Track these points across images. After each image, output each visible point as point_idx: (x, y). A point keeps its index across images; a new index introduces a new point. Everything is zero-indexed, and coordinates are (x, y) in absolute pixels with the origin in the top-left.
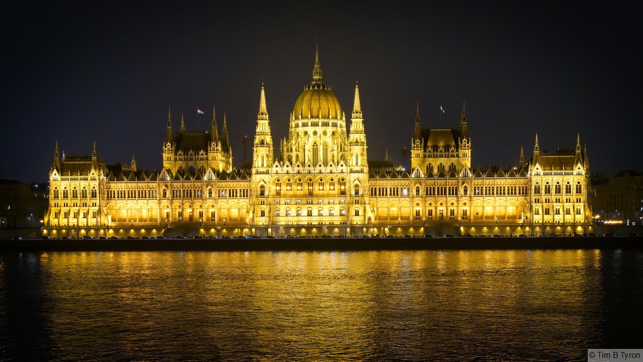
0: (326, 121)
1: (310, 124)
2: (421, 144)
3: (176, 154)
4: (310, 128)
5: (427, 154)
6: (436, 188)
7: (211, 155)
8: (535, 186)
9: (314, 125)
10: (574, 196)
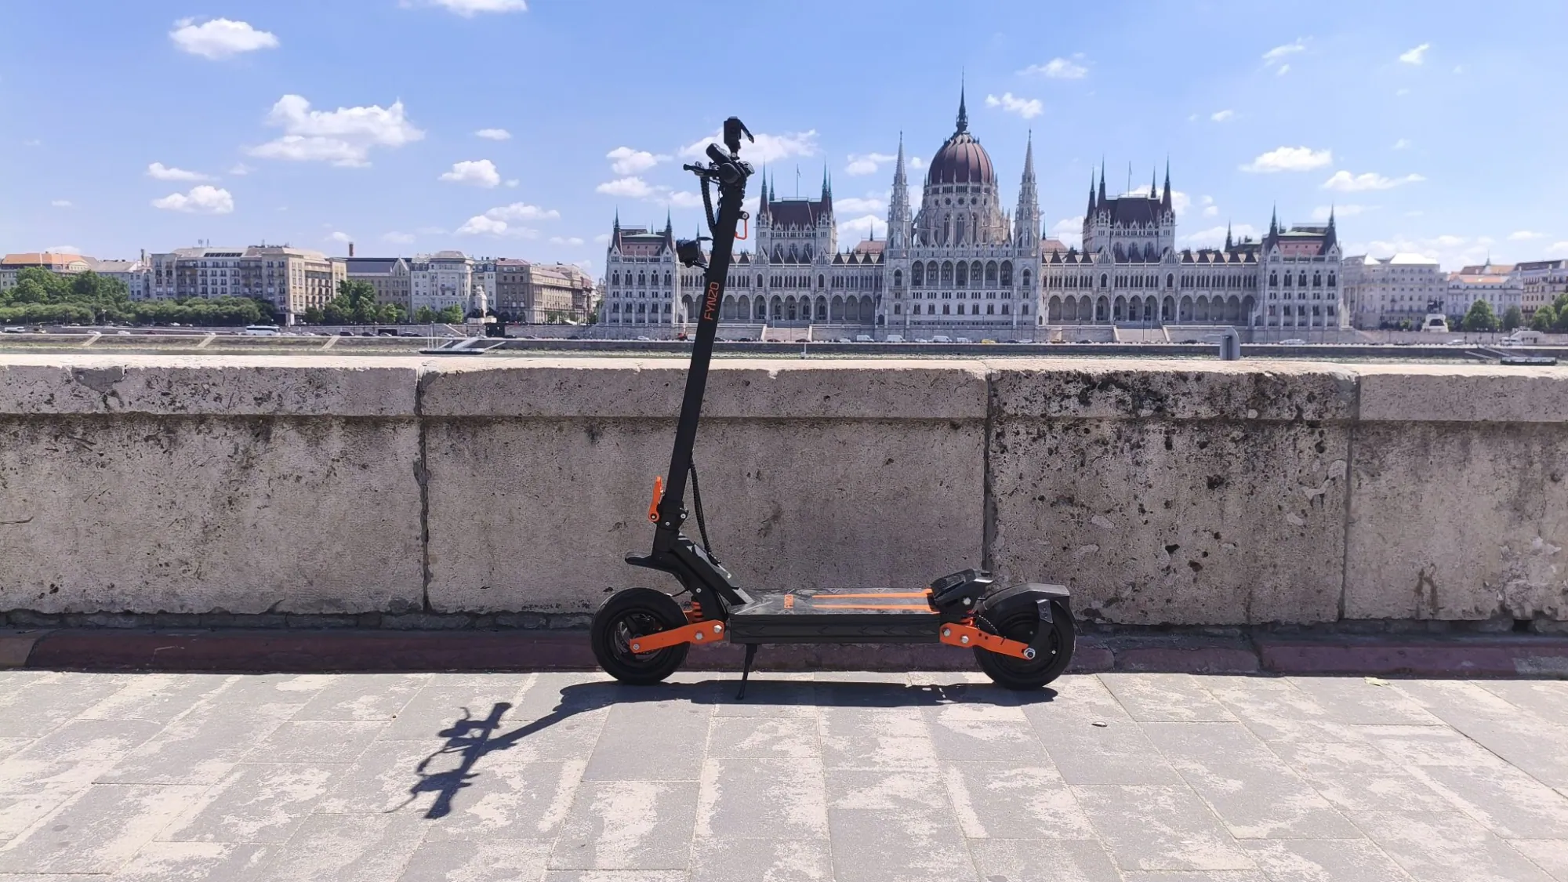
0: (977, 185)
1: (954, 189)
2: (1107, 217)
3: (773, 229)
4: (954, 195)
5: (1115, 230)
6: (1129, 277)
7: (819, 231)
8: (1271, 276)
9: (959, 189)
10: (1325, 291)
